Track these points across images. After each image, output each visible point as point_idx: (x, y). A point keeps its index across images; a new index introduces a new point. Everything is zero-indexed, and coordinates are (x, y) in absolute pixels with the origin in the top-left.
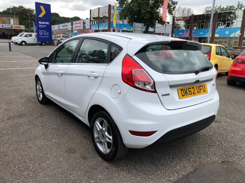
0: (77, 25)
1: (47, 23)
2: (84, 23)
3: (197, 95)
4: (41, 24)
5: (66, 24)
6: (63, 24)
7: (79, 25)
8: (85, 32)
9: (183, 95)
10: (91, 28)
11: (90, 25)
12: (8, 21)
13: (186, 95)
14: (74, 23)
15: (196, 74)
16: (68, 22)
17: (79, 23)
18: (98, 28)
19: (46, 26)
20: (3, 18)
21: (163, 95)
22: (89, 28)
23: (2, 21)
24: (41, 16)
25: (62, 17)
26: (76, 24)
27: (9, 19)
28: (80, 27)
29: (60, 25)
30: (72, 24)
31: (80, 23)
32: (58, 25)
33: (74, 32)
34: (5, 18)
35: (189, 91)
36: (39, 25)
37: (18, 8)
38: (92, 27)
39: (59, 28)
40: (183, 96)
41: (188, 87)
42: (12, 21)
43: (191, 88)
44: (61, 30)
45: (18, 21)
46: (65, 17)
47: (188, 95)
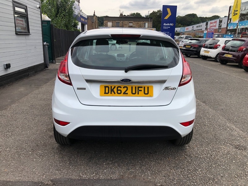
0: (212, 25)
1: (171, 24)
2: (221, 22)
3: (130, 96)
4: (166, 26)
5: (201, 24)
6: (198, 25)
7: (214, 24)
8: (220, 31)
9: (107, 92)
10: (228, 27)
11: (228, 24)
12: (143, 25)
13: (111, 93)
14: (209, 22)
15: (126, 72)
16: (203, 23)
17: (214, 23)
18: (236, 27)
19: (170, 27)
20: (140, 23)
21: (78, 89)
22: (226, 27)
23: (139, 25)
24: (166, 18)
25: (200, 17)
26: (211, 23)
27: (145, 23)
28: (215, 26)
29: (194, 26)
30: (207, 24)
31: (216, 22)
32: (192, 26)
33: (205, 33)
34: (142, 22)
35: (118, 90)
36: (164, 27)
37: (157, 12)
38: (230, 26)
39: (193, 28)
40: (105, 93)
41: (117, 85)
42: (147, 24)
43: (122, 87)
44: (195, 30)
45: (152, 24)
46: (203, 17)
47: (115, 93)
